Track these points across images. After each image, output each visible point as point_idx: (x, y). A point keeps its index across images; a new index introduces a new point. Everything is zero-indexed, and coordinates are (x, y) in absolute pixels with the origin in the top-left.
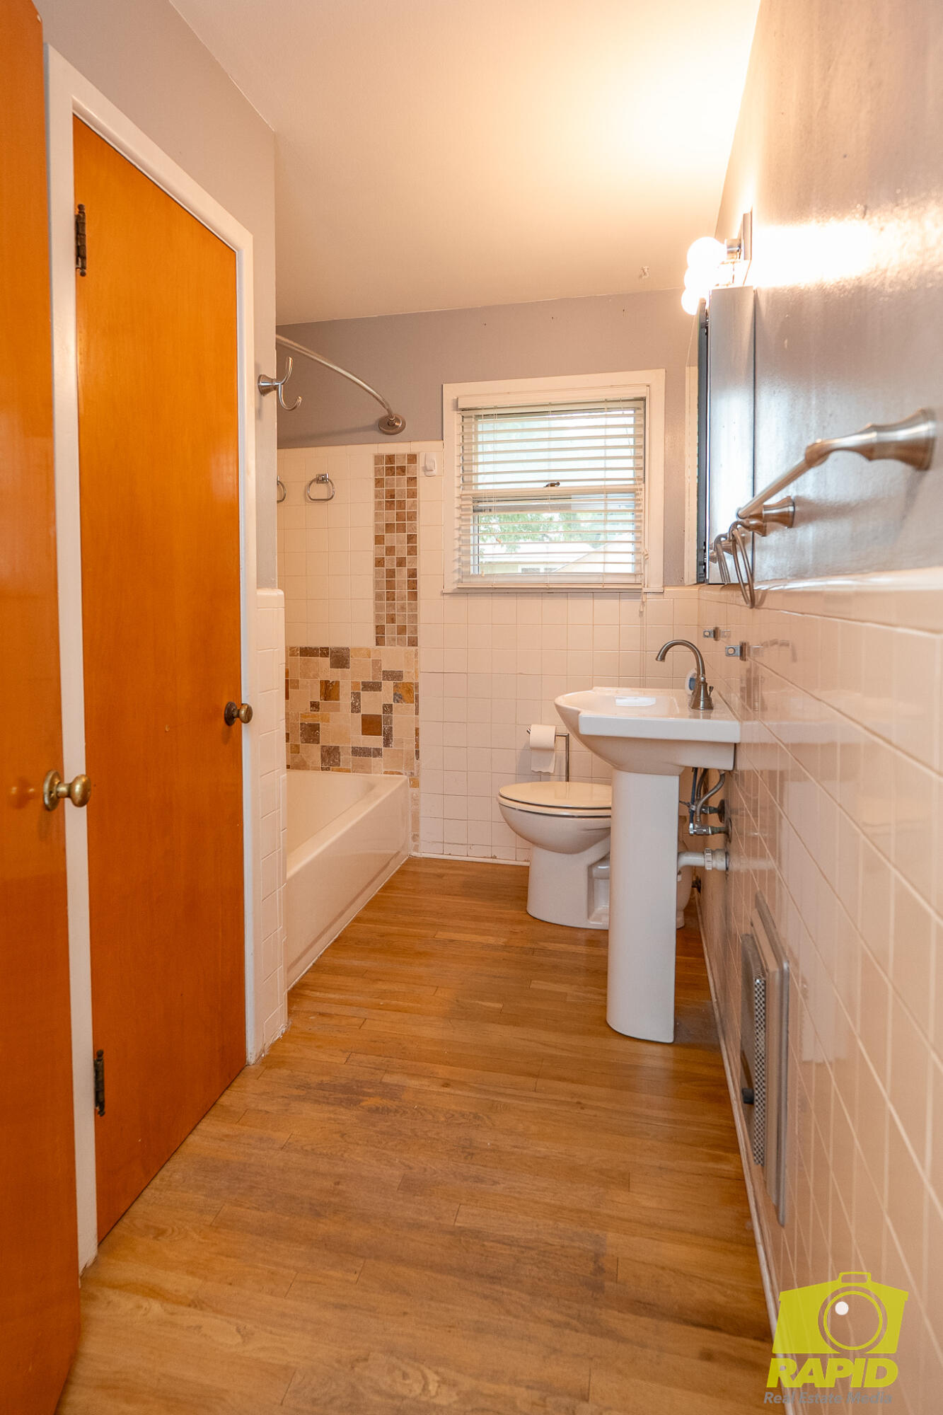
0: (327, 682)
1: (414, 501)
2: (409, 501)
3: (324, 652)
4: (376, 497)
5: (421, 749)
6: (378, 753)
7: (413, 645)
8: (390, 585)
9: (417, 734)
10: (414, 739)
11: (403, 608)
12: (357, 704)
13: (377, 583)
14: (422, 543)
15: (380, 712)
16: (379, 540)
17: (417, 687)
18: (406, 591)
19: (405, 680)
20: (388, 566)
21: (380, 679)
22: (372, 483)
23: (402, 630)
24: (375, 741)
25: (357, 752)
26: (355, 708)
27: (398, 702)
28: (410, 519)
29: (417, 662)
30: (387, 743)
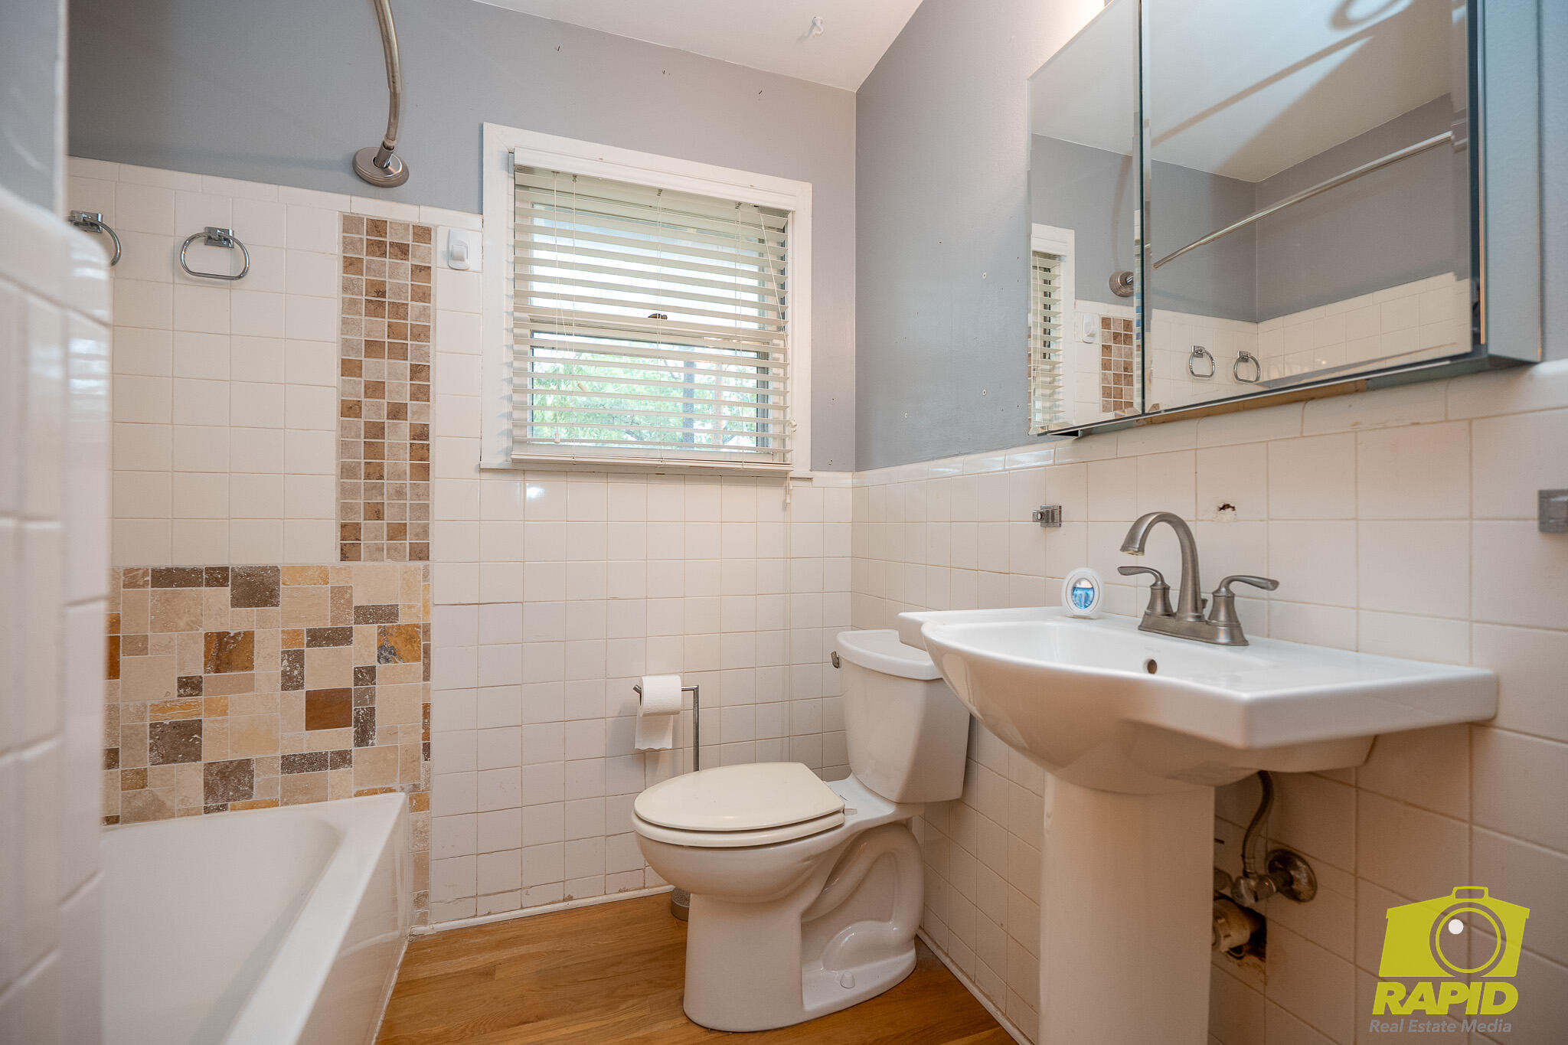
0: (221, 636)
1: (425, 308)
2: (414, 307)
3: (217, 576)
4: (345, 289)
5: (433, 741)
6: (342, 758)
7: (420, 559)
8: (374, 450)
9: (426, 713)
10: (421, 724)
11: (400, 493)
12: (296, 672)
13: (345, 447)
14: (439, 382)
15: (348, 682)
16: (349, 368)
17: (427, 632)
18: (406, 464)
19: (402, 620)
20: (368, 415)
21: (349, 620)
22: (337, 265)
23: (397, 532)
24: (340, 738)
25: (290, 764)
26: (291, 681)
27: (387, 660)
28: (416, 337)
29: (426, 588)
30: (362, 738)
